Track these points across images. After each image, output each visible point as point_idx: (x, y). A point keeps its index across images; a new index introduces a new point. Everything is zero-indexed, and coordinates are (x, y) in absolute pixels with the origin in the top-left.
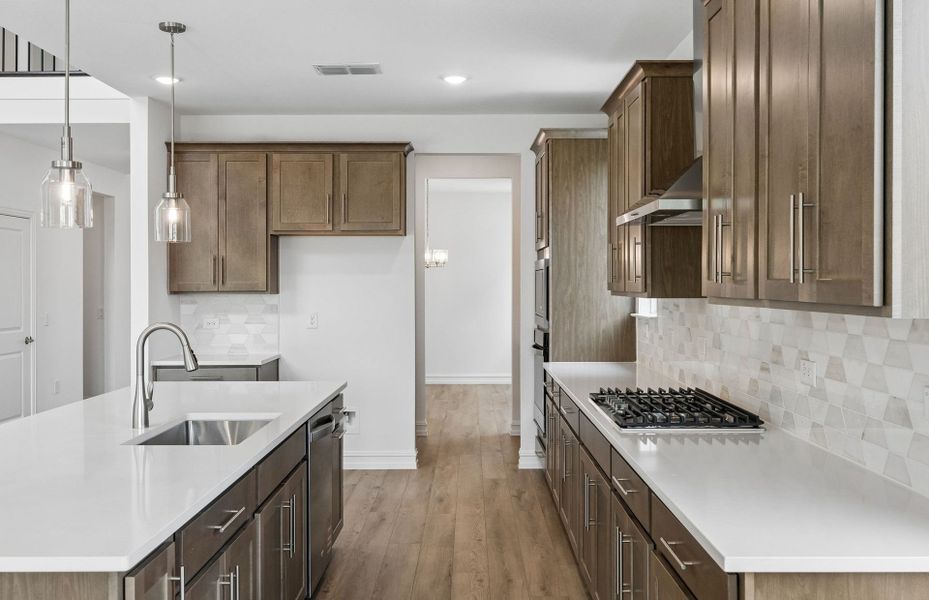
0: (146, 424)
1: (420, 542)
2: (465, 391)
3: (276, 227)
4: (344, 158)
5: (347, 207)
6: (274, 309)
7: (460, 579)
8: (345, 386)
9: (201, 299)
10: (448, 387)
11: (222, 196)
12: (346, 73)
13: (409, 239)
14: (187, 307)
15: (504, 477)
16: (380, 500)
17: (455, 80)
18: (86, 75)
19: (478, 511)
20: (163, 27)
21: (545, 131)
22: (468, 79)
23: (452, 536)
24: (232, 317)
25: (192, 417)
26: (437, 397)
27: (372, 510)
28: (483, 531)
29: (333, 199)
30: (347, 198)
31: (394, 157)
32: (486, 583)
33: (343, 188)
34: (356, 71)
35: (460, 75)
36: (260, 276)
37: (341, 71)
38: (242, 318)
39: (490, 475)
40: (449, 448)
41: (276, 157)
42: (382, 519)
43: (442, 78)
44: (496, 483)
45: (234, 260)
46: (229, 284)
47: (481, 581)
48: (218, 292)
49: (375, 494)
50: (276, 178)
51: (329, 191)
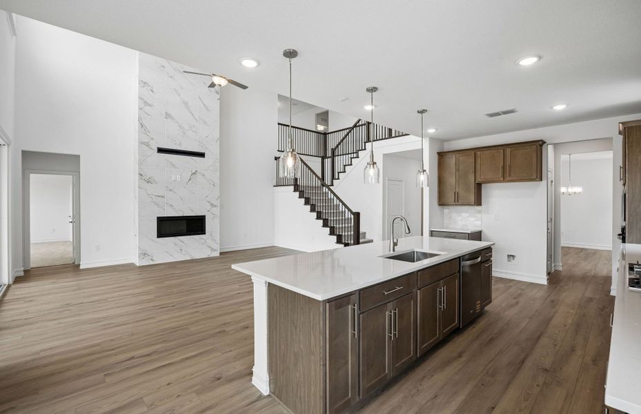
0: (394, 250)
1: (531, 318)
2: (595, 252)
3: (479, 180)
4: (508, 150)
5: (510, 171)
6: (480, 212)
7: (544, 340)
8: (494, 244)
9: (451, 207)
10: (586, 249)
11: (457, 170)
12: (500, 115)
13: (544, 182)
14: (446, 210)
15: (598, 297)
16: (520, 295)
17: (560, 108)
18: (408, 135)
19: (572, 311)
20: (418, 112)
21: (622, 123)
22: (567, 106)
23: (550, 320)
24: (464, 215)
25: (416, 250)
26: (576, 254)
27: (514, 298)
28: (570, 321)
29: (504, 167)
30: (510, 167)
31: (534, 147)
32: (557, 348)
33: (508, 162)
34: (505, 113)
35: (563, 104)
36: (472, 198)
37: (498, 114)
38: (467, 215)
39: (588, 294)
40: (572, 278)
41: (479, 153)
42: (517, 303)
43: (552, 108)
44: (591, 300)
45: (462, 193)
46: (460, 202)
47: (556, 345)
48: (456, 205)
49: (519, 292)
50: (478, 161)
51: (502, 164)
